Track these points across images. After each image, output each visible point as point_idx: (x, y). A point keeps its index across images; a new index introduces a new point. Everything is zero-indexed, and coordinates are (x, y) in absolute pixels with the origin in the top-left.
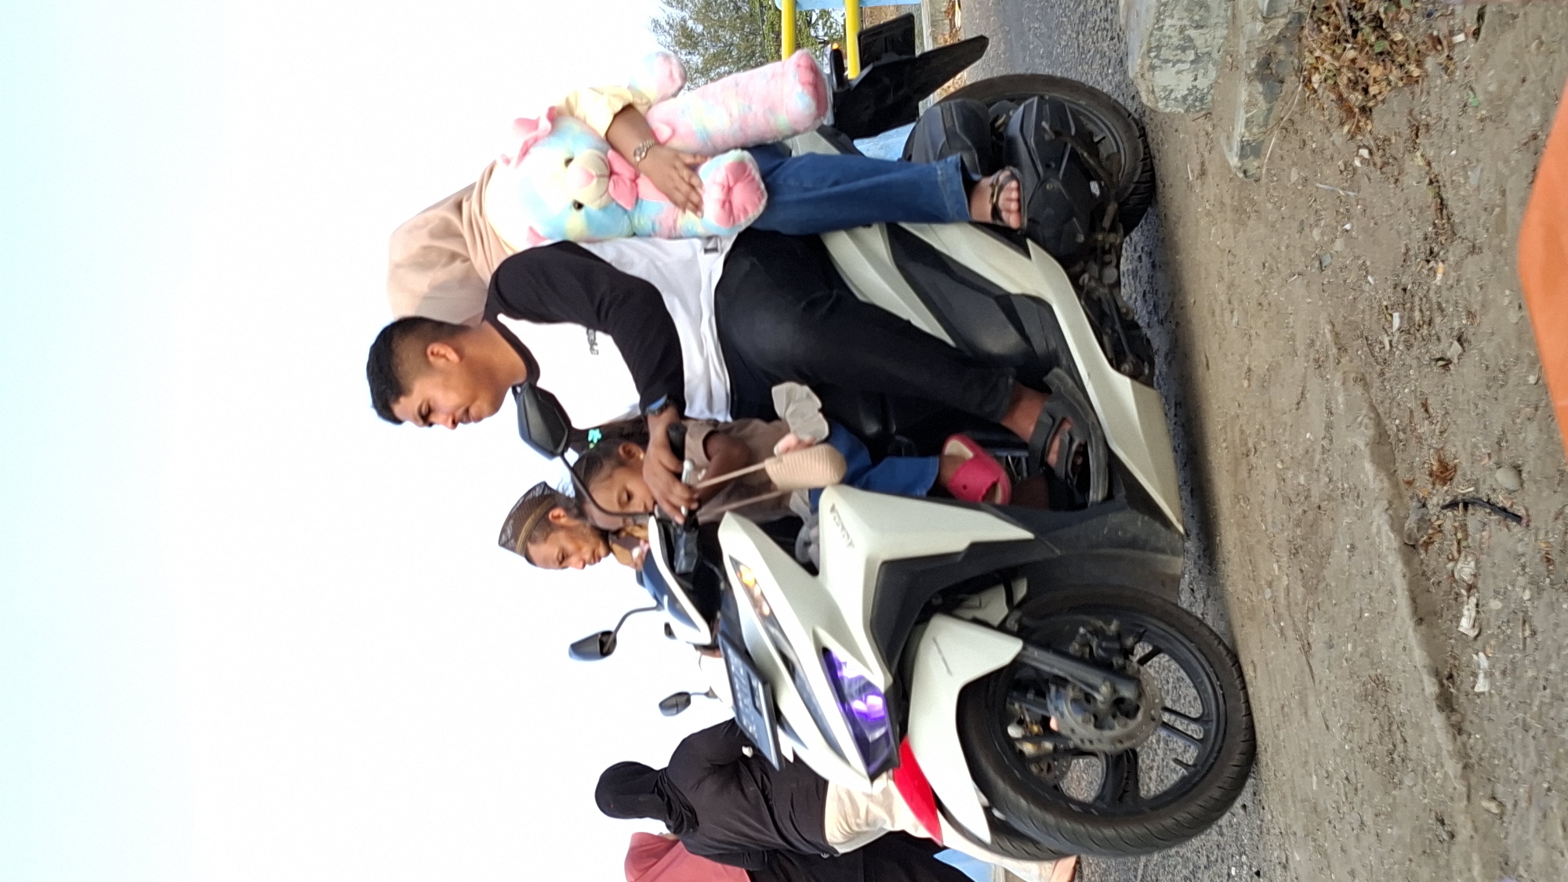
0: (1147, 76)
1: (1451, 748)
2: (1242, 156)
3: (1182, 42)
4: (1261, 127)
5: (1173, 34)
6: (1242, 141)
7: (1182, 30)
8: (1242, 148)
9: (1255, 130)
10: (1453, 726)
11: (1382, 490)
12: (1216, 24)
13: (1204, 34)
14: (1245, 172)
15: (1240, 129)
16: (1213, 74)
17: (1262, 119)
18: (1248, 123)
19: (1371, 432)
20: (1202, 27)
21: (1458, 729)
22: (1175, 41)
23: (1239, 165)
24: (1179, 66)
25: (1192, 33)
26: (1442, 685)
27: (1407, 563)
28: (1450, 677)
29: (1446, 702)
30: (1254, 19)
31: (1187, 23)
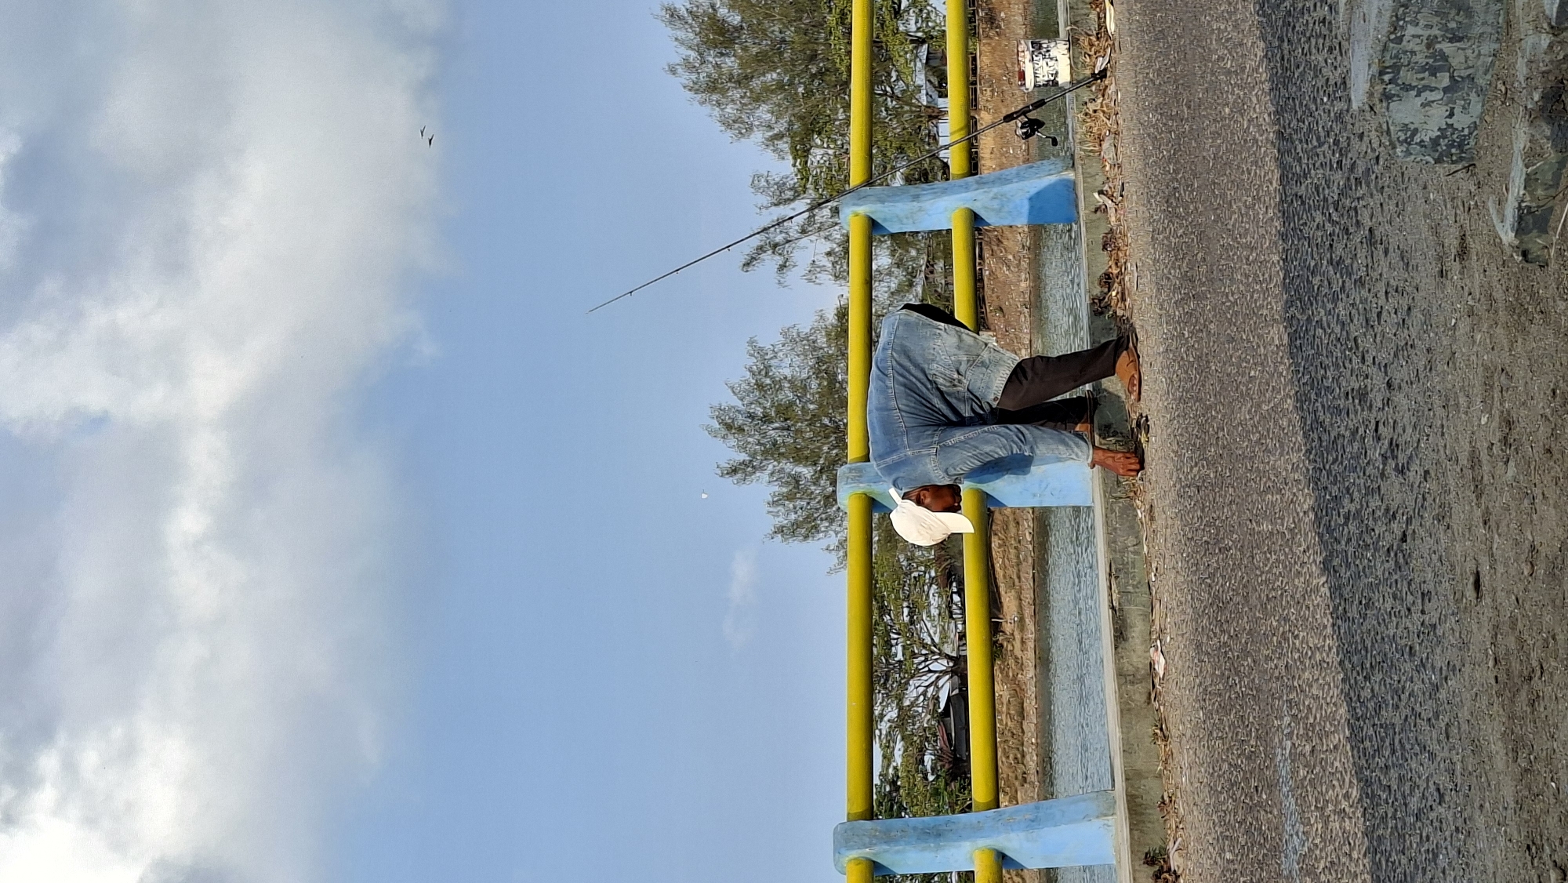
0: (1377, 108)
2: (1520, 230)
3: (1431, 61)
4: (1551, 186)
5: (1417, 48)
6: (1519, 208)
7: (1431, 43)
8: (1521, 218)
9: (1540, 192)
12: (1481, 35)
13: (1463, 49)
14: (1525, 254)
15: (1517, 189)
16: (1476, 108)
17: (1549, 176)
18: (1529, 181)
20: (1460, 39)
22: (1420, 59)
23: (1517, 242)
24: (1428, 95)
25: (1446, 47)
30: (1537, 29)
31: (1437, 32)
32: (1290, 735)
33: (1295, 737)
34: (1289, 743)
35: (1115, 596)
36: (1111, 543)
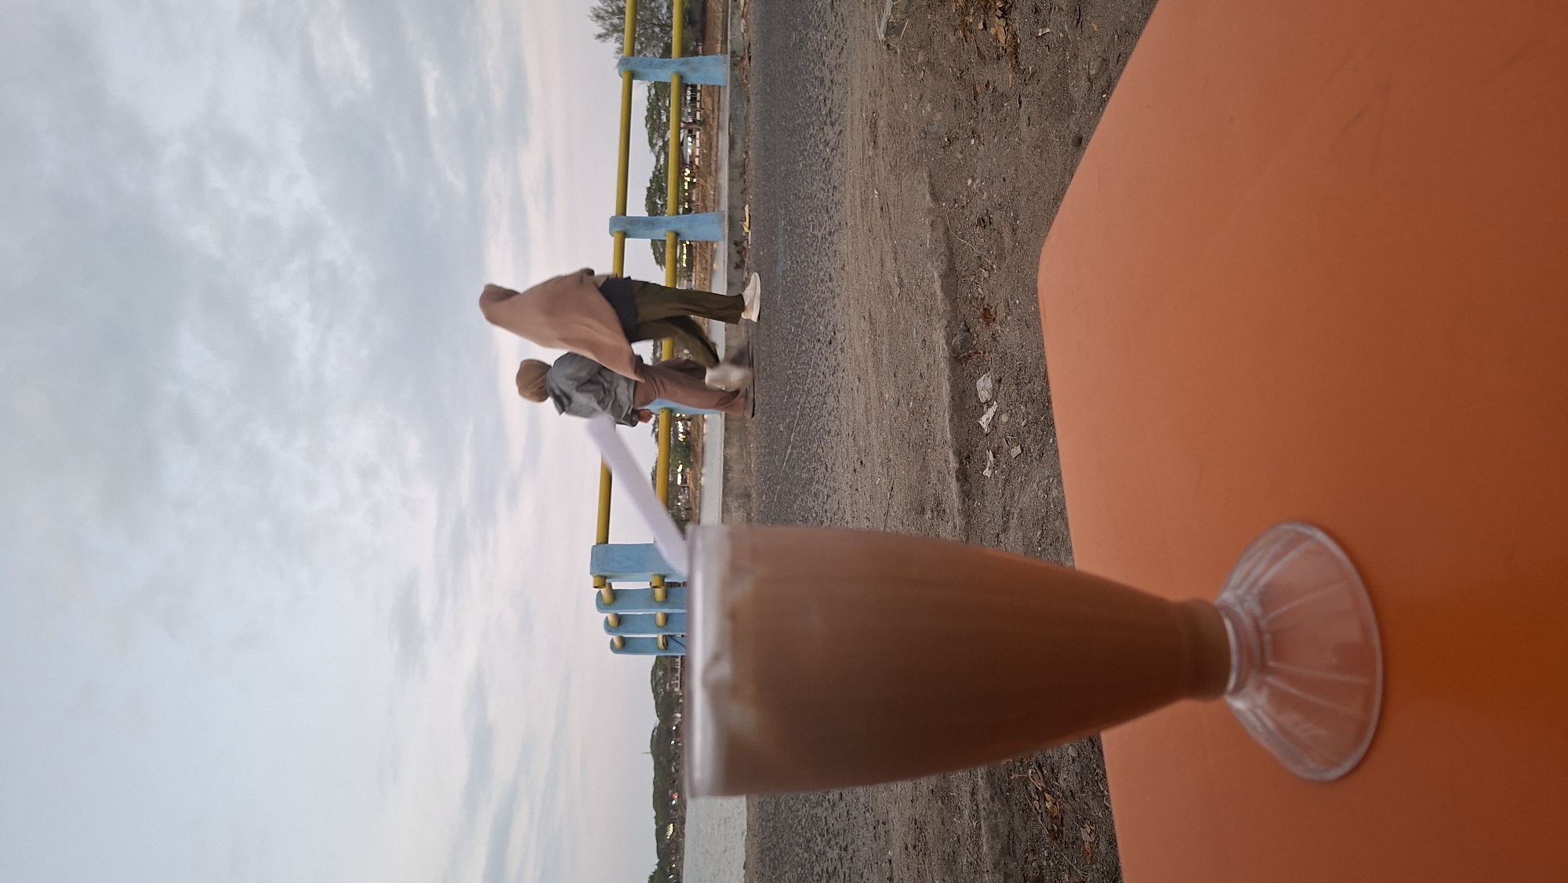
1: (960, 508)
2: (887, 33)
4: (904, 13)
6: (888, 22)
8: (888, 28)
9: (898, 15)
10: (964, 492)
11: (944, 311)
14: (888, 46)
15: (888, 12)
17: (904, 8)
19: (944, 267)
21: (966, 495)
23: (885, 39)
26: (961, 463)
27: (953, 370)
28: (969, 457)
29: (963, 476)
35: (731, 130)
36: (731, 105)
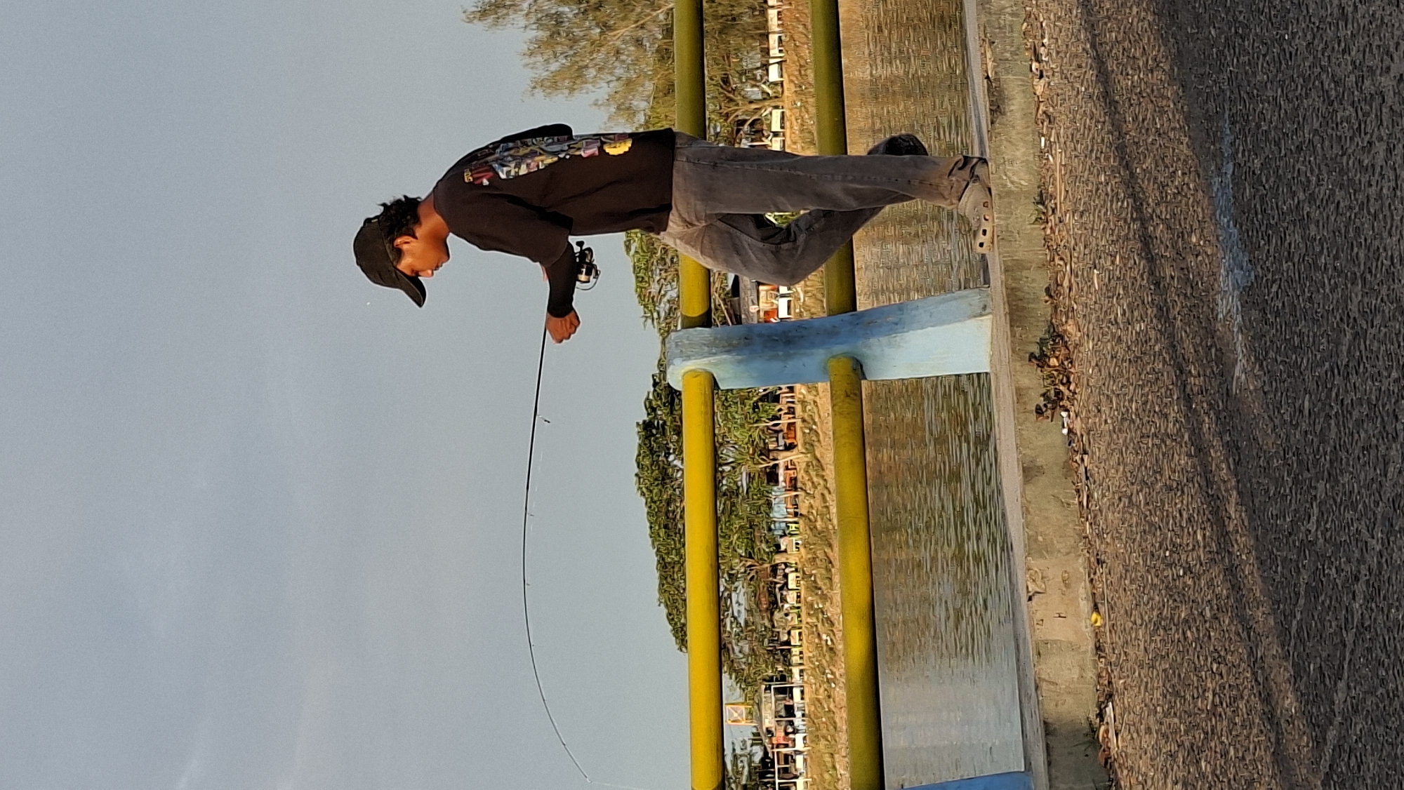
32: (1234, 156)
33: (1240, 155)
34: (1231, 165)
